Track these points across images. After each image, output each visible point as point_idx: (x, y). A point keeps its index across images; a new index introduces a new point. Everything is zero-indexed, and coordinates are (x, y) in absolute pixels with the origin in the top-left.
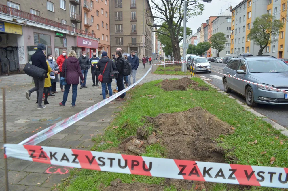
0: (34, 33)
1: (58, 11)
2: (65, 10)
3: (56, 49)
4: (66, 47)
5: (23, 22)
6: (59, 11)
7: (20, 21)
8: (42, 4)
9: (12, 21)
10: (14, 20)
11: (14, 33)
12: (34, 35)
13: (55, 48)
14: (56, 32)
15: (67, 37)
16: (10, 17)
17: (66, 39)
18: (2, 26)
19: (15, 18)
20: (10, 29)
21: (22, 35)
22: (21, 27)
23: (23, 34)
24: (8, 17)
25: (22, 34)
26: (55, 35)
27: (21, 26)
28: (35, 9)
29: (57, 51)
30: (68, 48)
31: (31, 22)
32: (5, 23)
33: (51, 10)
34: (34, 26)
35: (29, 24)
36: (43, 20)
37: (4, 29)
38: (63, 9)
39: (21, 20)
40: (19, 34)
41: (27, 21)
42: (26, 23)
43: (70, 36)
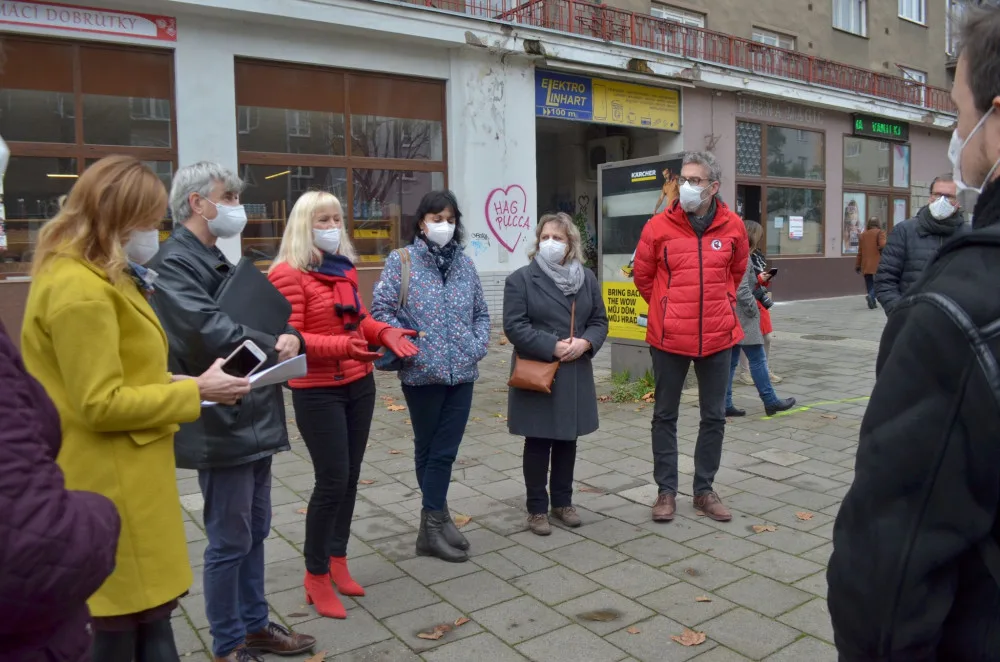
0: (739, 121)
1: (887, 31)
2: (922, 23)
3: (848, 197)
4: (905, 185)
5: (680, 71)
6: (890, 31)
7: (664, 68)
8: (810, 7)
9: (625, 67)
10: (635, 65)
11: (637, 123)
12: (738, 130)
13: (846, 190)
14: (854, 116)
15: (913, 139)
16: (615, 51)
17: (906, 149)
18: (578, 94)
19: (641, 57)
20: (616, 106)
21: (677, 133)
22: (674, 94)
23: (680, 126)
24: (607, 50)
25: (675, 128)
26: (848, 130)
27: (677, 91)
28: (775, 29)
29: (852, 203)
30: (914, 192)
31: (724, 69)
32: (594, 81)
33: (852, 30)
34: (740, 91)
35: (711, 78)
36: (792, 66)
37: (588, 106)
38: (915, 19)
39: (672, 63)
40: (660, 126)
41: (702, 68)
42: (699, 75)
43: (929, 134)
